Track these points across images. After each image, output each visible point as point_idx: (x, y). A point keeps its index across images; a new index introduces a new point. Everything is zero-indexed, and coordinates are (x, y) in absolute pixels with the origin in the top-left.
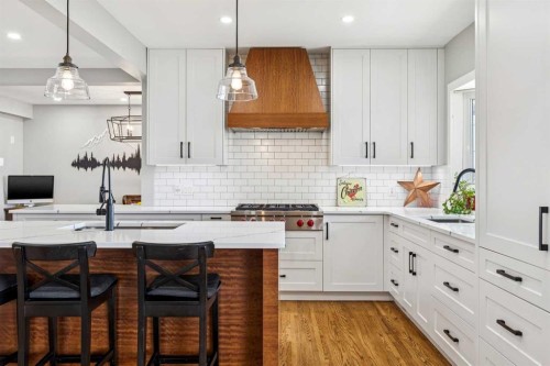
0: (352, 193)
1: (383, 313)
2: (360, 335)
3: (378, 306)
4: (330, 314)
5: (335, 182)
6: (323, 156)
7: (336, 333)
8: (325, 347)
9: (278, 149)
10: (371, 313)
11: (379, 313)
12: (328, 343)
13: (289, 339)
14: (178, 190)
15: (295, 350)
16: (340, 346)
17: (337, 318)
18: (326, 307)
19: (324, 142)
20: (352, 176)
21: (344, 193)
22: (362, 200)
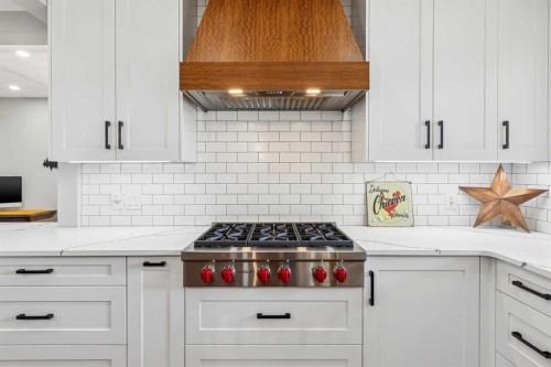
0: (389, 206)
5: (361, 189)
6: (345, 147)
9: (275, 137)
14: (117, 202)
19: (345, 126)
20: (389, 178)
21: (378, 205)
22: (407, 216)
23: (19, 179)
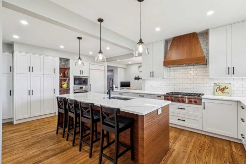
0: (222, 90)
1: (234, 150)
2: (212, 158)
3: (233, 145)
4: (202, 142)
5: (213, 85)
6: (207, 74)
7: (199, 152)
8: (189, 158)
10: (226, 147)
11: (231, 149)
12: (192, 156)
13: (175, 148)
15: (174, 154)
16: (197, 160)
17: (204, 145)
18: (203, 137)
20: (222, 82)
21: (218, 90)
22: (229, 93)
23: (130, 82)
